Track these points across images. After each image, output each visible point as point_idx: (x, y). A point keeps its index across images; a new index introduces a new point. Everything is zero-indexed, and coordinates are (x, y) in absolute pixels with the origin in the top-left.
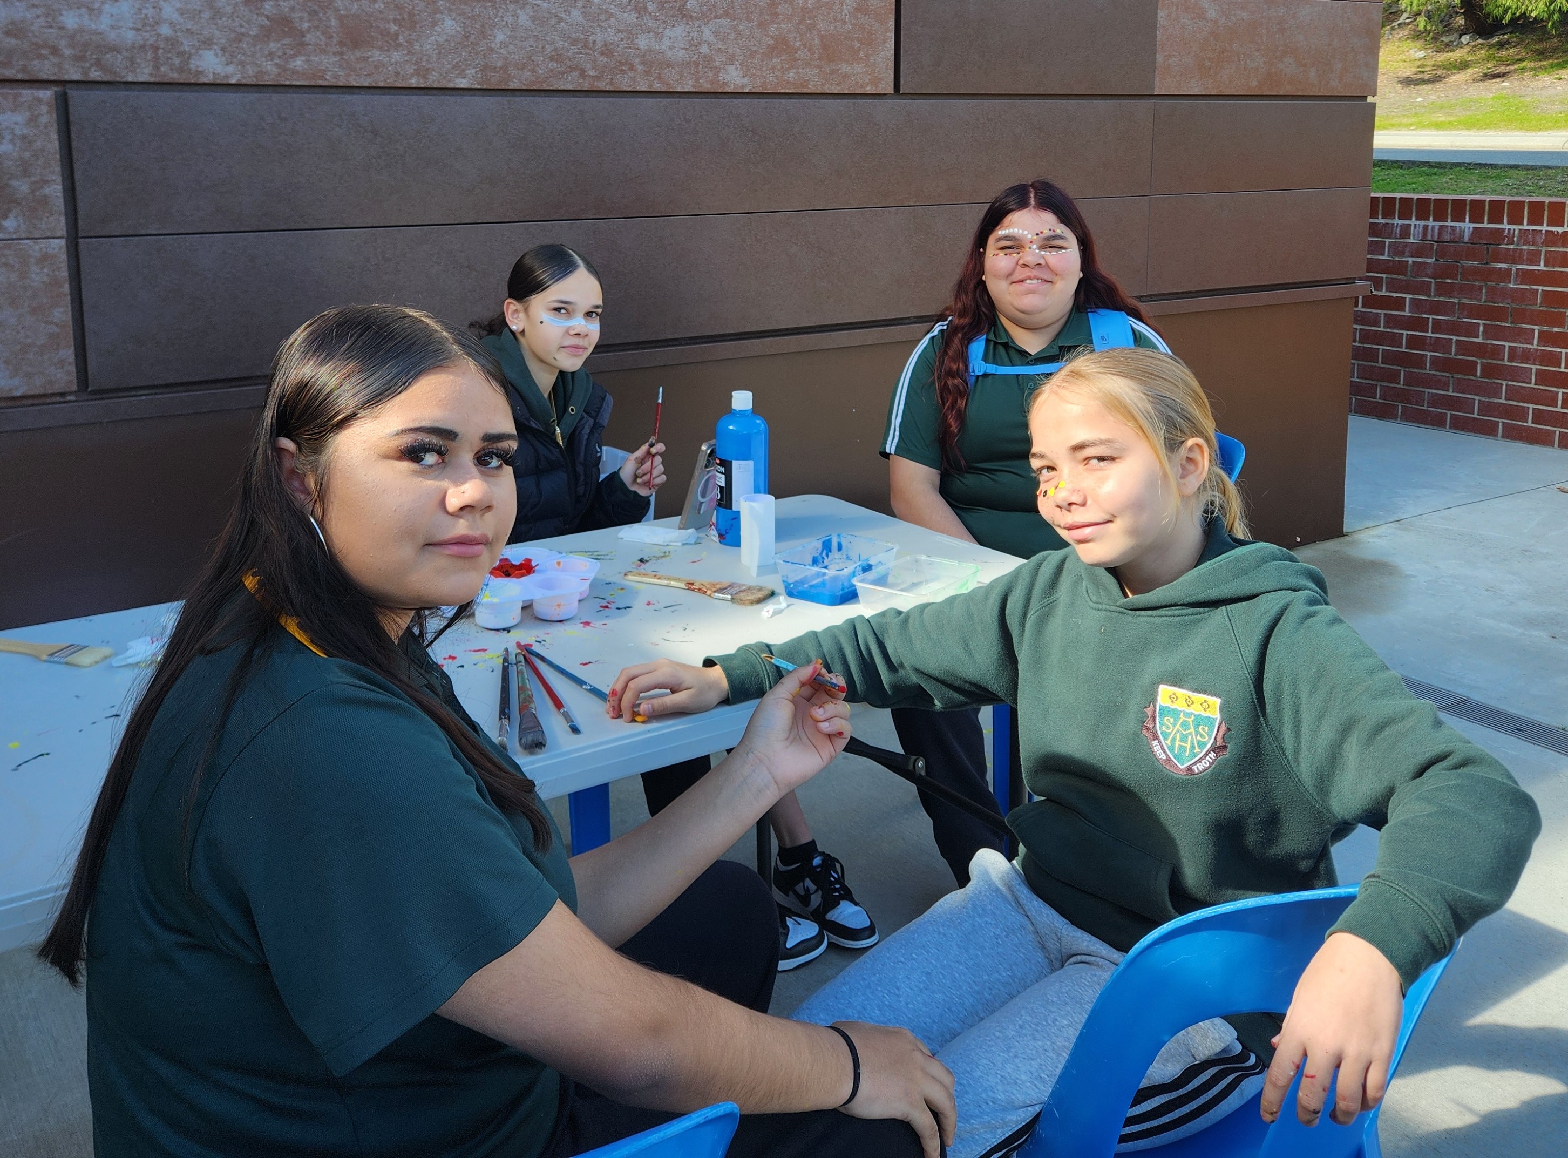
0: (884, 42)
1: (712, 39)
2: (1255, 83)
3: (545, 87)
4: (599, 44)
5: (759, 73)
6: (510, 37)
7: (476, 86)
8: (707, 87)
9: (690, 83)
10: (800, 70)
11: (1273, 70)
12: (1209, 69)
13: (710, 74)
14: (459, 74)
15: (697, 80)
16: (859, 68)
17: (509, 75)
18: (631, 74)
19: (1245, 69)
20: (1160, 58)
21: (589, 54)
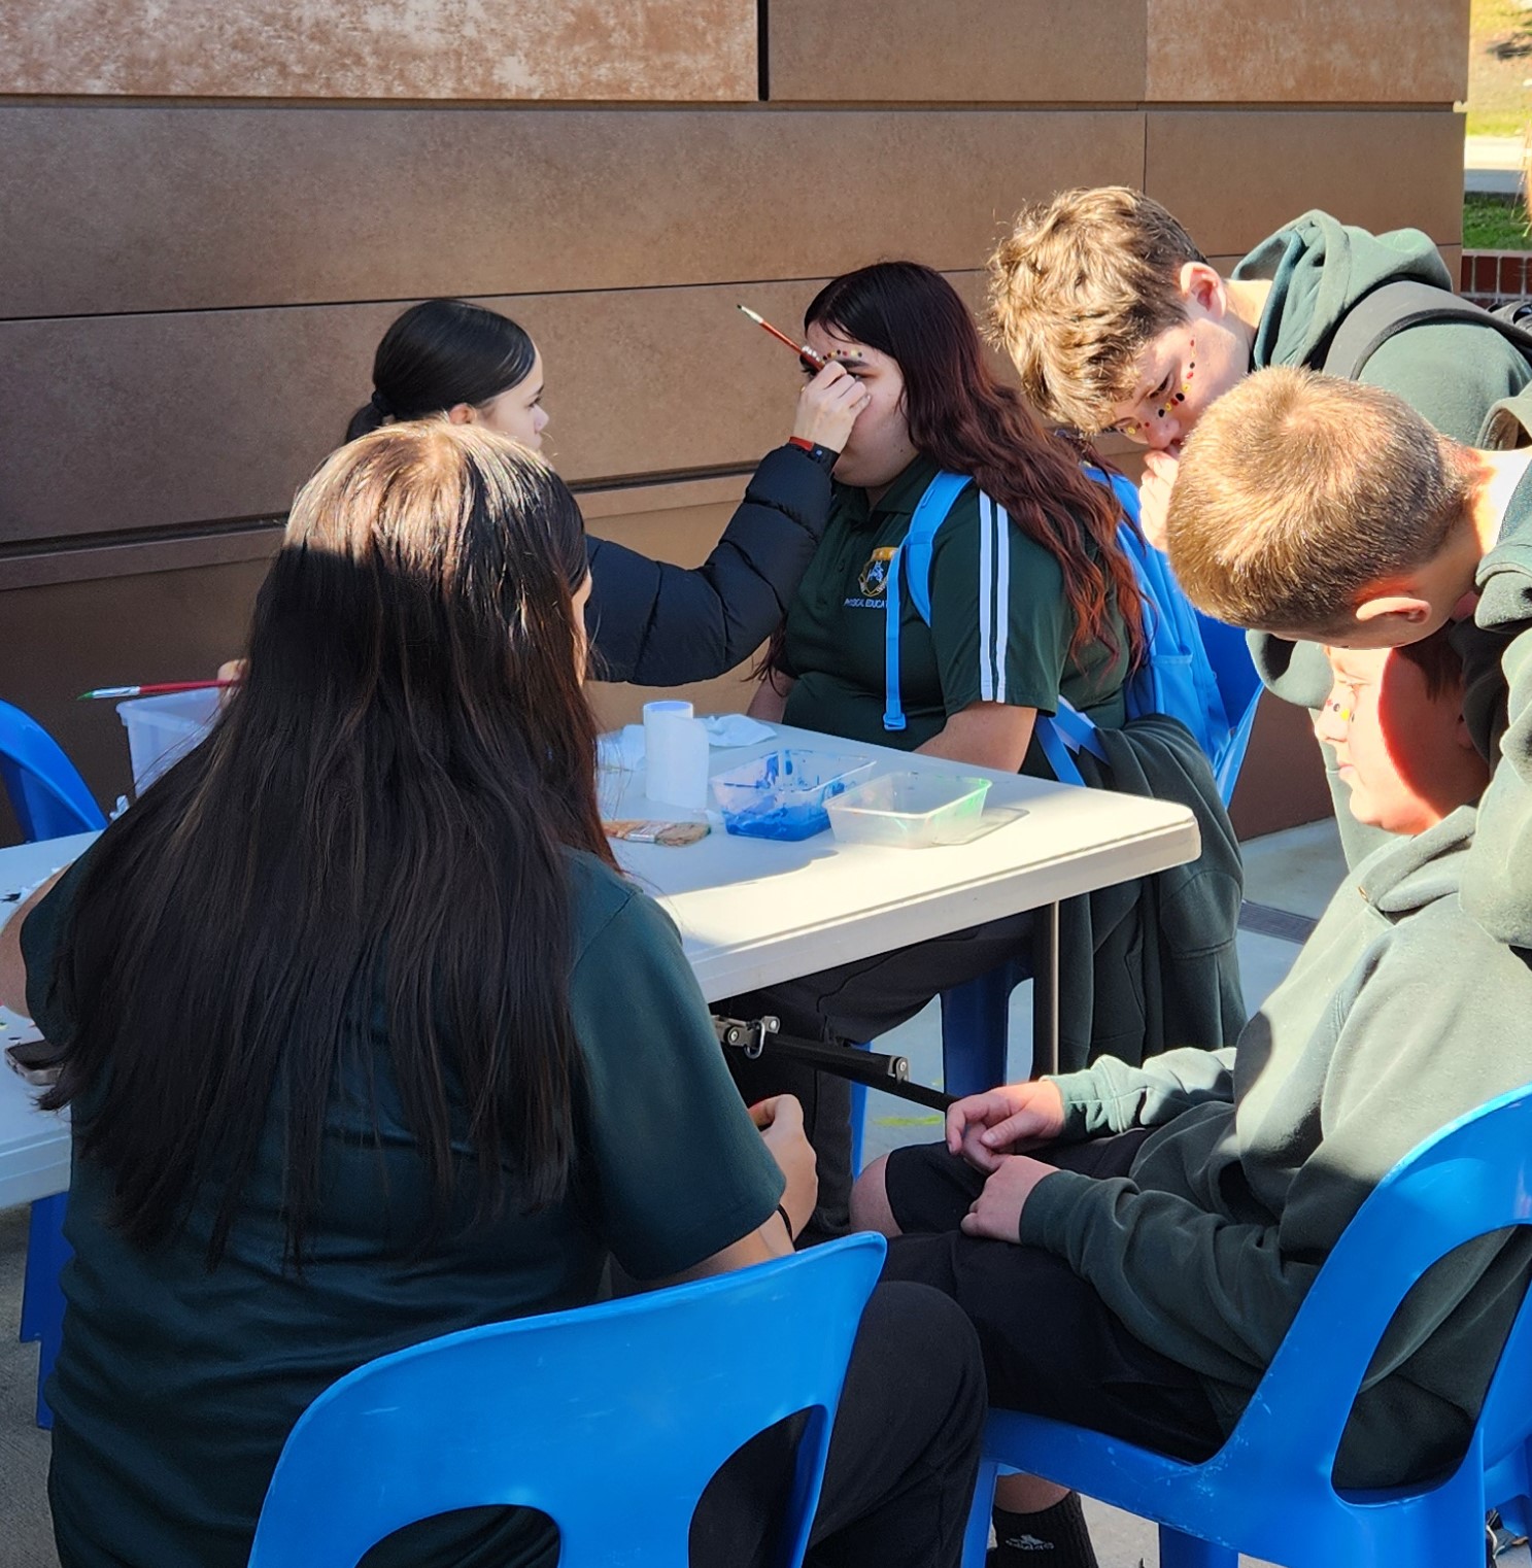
0: (743, 19)
1: (480, 14)
2: (1290, 83)
3: (225, 92)
4: (307, 23)
5: (553, 68)
6: (168, 11)
7: (118, 91)
8: (476, 91)
9: (450, 84)
10: (617, 65)
11: (1317, 62)
12: (1225, 61)
13: (480, 71)
14: (90, 73)
15: (459, 80)
16: (705, 60)
17: (169, 74)
18: (357, 71)
19: (1277, 61)
20: (1152, 44)
21: (291, 38)
